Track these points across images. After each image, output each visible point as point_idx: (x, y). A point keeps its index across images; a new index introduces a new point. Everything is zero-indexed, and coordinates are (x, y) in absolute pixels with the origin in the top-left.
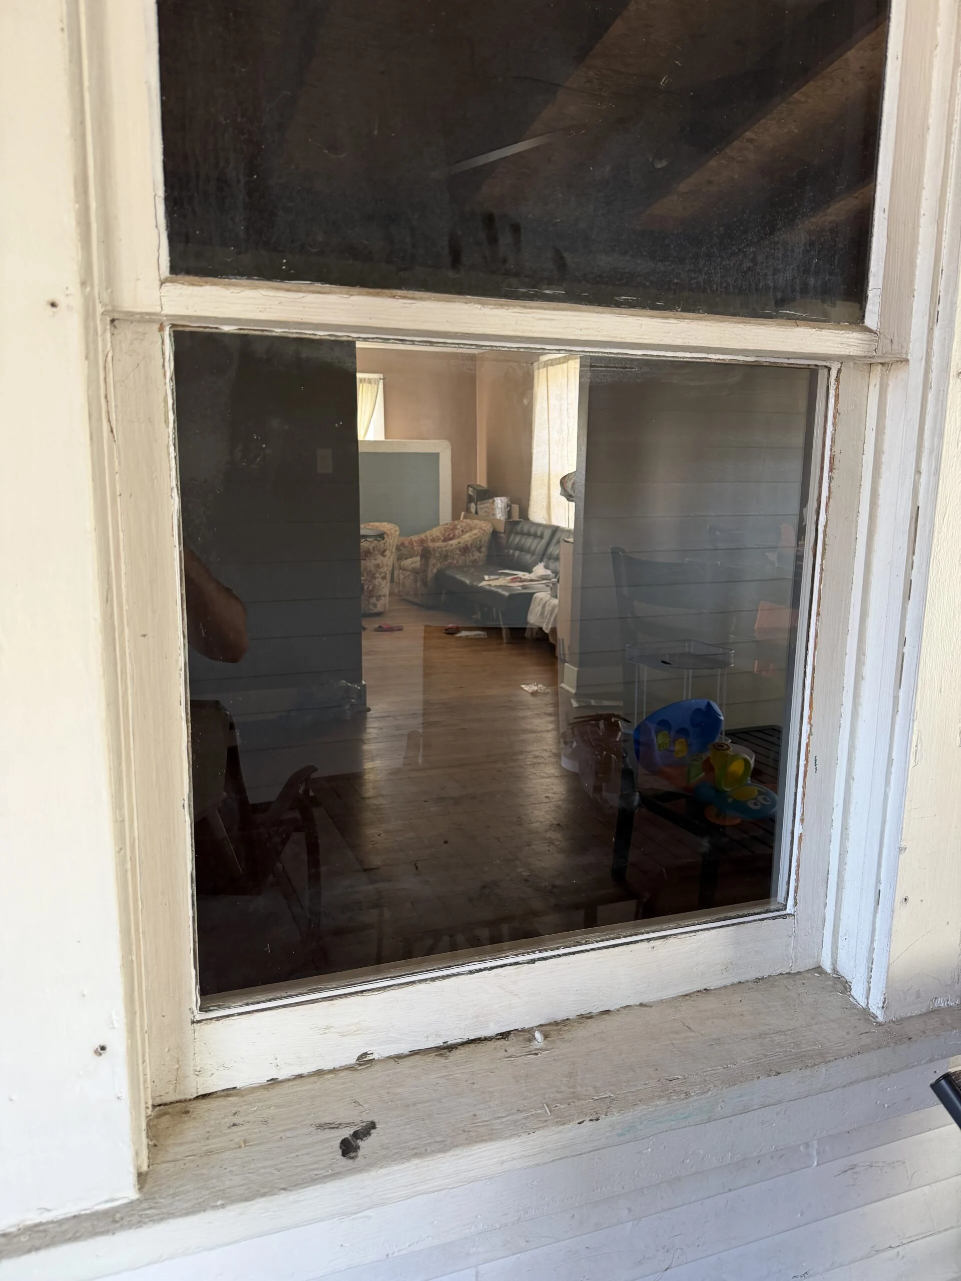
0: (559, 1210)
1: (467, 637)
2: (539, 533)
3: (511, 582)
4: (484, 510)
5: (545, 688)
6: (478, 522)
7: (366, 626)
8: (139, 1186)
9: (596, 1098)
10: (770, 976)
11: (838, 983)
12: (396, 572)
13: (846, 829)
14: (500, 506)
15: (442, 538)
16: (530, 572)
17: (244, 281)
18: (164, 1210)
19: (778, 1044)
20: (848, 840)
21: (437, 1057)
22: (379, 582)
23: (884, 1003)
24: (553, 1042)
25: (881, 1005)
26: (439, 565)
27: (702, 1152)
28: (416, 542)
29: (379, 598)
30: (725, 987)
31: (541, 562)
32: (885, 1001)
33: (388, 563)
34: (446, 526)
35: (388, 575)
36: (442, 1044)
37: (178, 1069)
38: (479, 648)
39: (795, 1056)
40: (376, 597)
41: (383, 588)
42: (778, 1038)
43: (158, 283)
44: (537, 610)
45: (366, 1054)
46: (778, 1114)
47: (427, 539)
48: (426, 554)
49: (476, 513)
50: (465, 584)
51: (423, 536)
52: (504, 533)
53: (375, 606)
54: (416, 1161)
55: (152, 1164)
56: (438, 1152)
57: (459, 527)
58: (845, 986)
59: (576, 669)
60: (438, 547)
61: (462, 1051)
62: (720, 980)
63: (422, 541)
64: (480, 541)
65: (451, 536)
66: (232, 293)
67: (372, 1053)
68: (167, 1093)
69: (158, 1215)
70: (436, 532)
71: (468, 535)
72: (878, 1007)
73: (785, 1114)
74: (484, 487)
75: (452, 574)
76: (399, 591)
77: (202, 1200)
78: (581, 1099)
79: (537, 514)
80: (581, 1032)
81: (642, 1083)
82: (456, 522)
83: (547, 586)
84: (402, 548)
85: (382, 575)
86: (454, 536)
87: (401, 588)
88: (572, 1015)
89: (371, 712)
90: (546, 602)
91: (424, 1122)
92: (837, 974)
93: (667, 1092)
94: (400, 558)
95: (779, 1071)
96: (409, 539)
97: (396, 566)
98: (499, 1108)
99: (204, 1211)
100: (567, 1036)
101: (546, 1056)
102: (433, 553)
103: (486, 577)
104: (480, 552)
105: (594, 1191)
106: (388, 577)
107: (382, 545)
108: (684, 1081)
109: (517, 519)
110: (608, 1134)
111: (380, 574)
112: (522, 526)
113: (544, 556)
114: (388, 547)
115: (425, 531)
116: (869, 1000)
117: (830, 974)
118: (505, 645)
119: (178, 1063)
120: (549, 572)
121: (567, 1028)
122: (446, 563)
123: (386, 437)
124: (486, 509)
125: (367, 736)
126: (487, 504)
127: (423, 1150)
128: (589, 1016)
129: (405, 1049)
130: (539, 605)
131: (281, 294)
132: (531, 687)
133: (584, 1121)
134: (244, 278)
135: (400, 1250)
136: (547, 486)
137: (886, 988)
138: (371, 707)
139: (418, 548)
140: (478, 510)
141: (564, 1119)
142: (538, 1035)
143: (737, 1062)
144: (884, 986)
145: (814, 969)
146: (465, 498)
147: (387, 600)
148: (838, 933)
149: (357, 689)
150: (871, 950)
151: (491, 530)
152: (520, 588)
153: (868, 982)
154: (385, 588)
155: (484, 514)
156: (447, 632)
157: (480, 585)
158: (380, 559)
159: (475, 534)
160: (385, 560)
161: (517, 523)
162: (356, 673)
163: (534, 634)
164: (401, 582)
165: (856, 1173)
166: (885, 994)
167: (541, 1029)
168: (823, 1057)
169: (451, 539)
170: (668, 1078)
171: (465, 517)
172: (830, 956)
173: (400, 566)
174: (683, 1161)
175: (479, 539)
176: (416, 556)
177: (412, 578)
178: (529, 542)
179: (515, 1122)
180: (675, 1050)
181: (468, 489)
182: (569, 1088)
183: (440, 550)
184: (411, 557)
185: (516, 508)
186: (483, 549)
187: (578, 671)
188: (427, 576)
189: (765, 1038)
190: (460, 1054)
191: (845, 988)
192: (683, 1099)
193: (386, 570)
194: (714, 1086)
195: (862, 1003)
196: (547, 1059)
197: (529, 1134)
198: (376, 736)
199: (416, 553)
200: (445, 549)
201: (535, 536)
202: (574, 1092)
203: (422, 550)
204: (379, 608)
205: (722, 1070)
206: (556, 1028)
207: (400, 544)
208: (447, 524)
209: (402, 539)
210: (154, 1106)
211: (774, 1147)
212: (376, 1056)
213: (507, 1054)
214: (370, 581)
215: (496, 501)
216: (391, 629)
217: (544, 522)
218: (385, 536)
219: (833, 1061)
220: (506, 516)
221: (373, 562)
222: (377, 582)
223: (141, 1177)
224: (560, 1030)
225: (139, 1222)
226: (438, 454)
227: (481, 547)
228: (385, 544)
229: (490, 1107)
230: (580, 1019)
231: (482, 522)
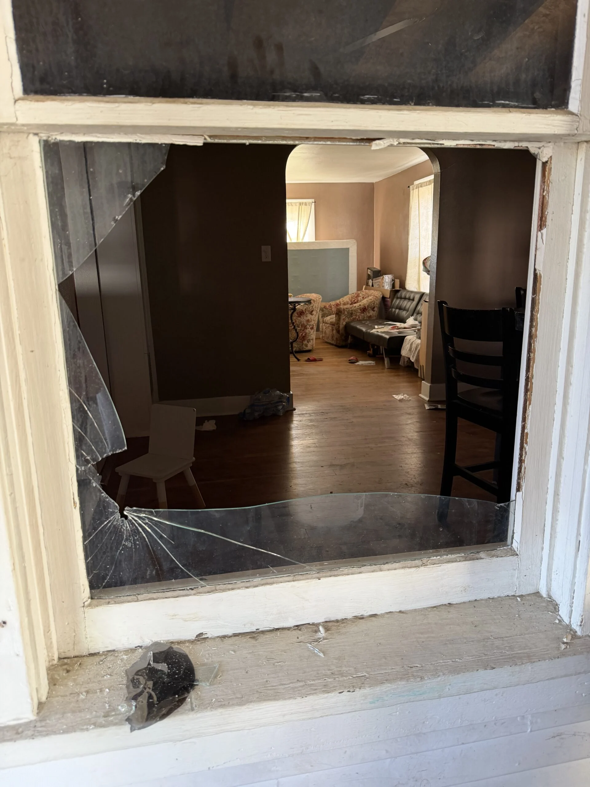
0: (331, 749)
1: (362, 365)
2: (412, 298)
3: (390, 330)
4: (377, 284)
5: (408, 397)
6: (373, 291)
7: (300, 359)
8: (38, 711)
9: (355, 676)
10: (499, 597)
11: (550, 605)
12: (321, 325)
13: (558, 495)
14: (387, 281)
15: (350, 303)
16: (405, 322)
17: (77, 97)
18: (50, 729)
19: (497, 647)
20: (559, 502)
21: (250, 639)
22: (309, 331)
23: (581, 622)
24: (332, 634)
25: (579, 624)
26: (347, 320)
27: (438, 717)
28: (333, 306)
29: (309, 341)
30: (464, 603)
31: (412, 316)
32: (582, 620)
33: (315, 319)
34: (353, 295)
35: (314, 326)
36: (255, 630)
37: (75, 635)
38: (369, 371)
39: (509, 657)
40: (307, 340)
41: (312, 334)
42: (497, 643)
43: (13, 101)
44: (407, 346)
45: (202, 634)
46: (496, 695)
47: (341, 303)
48: (339, 313)
49: (373, 286)
50: (361, 331)
51: (338, 302)
52: (390, 298)
53: (306, 346)
54: (220, 710)
55: (49, 697)
56: (236, 705)
57: (361, 295)
58: (555, 607)
59: (429, 385)
60: (347, 308)
61: (268, 636)
62: (460, 597)
63: (337, 305)
64: (374, 303)
65: (356, 301)
66: (66, 105)
67: (206, 634)
68: (69, 651)
69: (46, 731)
70: (346, 299)
71: (366, 300)
72: (577, 625)
73: (502, 696)
74: (377, 269)
75: (354, 325)
76: (323, 337)
77: (75, 724)
78: (344, 676)
79: (411, 285)
80: (353, 629)
81: (390, 668)
82: (359, 292)
83: (415, 331)
84: (324, 309)
85: (311, 327)
86: (357, 301)
87: (324, 335)
88: (350, 616)
89: (296, 411)
90: (413, 342)
91: (231, 683)
92: (550, 598)
93: (407, 676)
94: (323, 316)
95: (494, 666)
96: (329, 303)
97: (321, 320)
98: (285, 678)
99: (75, 731)
100: (343, 630)
101: (324, 644)
102: (343, 312)
103: (376, 327)
104: (374, 311)
105: (356, 738)
106: (315, 328)
107: (311, 308)
108: (421, 668)
109: (398, 289)
110: (362, 702)
111: (310, 326)
112: (401, 293)
113: (415, 312)
114: (315, 309)
115: (339, 299)
116: (572, 619)
117: (545, 598)
118: (386, 370)
119: (75, 633)
120: (417, 323)
121: (344, 625)
122: (352, 318)
123: (316, 240)
124: (379, 283)
125: (293, 426)
126: (379, 280)
127: (226, 703)
128: (362, 618)
129: (230, 632)
130: (408, 343)
131: (102, 105)
132: (399, 396)
133: (343, 691)
134: (76, 95)
135: (218, 766)
136: (418, 266)
137: (583, 611)
138: (296, 408)
139: (334, 309)
140: (374, 284)
141: (329, 689)
142: (321, 628)
143: (463, 658)
144: (582, 610)
145: (533, 593)
146: (366, 277)
147: (314, 342)
148: (551, 569)
149: (287, 396)
150: (573, 584)
151: (382, 296)
152: (397, 333)
153: (570, 606)
154: (313, 334)
155: (377, 286)
156: (350, 361)
157: (371, 332)
158: (309, 317)
159: (371, 299)
160: (313, 317)
161: (398, 291)
162: (286, 388)
163: (406, 363)
164: (324, 331)
165: (562, 739)
166: (582, 616)
167: (325, 624)
168: (530, 658)
169: (355, 303)
170: (409, 666)
171: (365, 289)
172: (545, 585)
173: (323, 321)
174: (424, 723)
175: (373, 303)
176: (333, 314)
177: (330, 328)
178: (405, 304)
179: (293, 688)
180: (419, 646)
181: (367, 270)
182: (337, 667)
183: (347, 310)
184: (330, 315)
185: (397, 282)
186: (376, 309)
187: (430, 386)
188: (339, 327)
189: (487, 642)
190: (266, 638)
191: (555, 608)
192: (419, 681)
193: (314, 323)
194: (443, 674)
195: (566, 620)
196: (326, 646)
197: (303, 698)
198: (297, 426)
199: (333, 312)
200: (350, 309)
201: (409, 299)
202: (340, 671)
203: (337, 310)
204: (309, 347)
205: (451, 663)
206: (336, 624)
207: (323, 307)
208: (353, 294)
209: (324, 304)
210: (60, 659)
211: (494, 718)
212: (209, 635)
213: (298, 640)
214: (303, 331)
215: (385, 277)
216: (315, 360)
217: (415, 290)
218: (312, 302)
219: (537, 661)
220: (391, 287)
221: (305, 318)
222: (307, 331)
223: (41, 705)
224: (339, 626)
225: (33, 735)
226: (348, 249)
227: (374, 308)
228: (312, 307)
229: (278, 677)
230: (354, 619)
231: (376, 291)
